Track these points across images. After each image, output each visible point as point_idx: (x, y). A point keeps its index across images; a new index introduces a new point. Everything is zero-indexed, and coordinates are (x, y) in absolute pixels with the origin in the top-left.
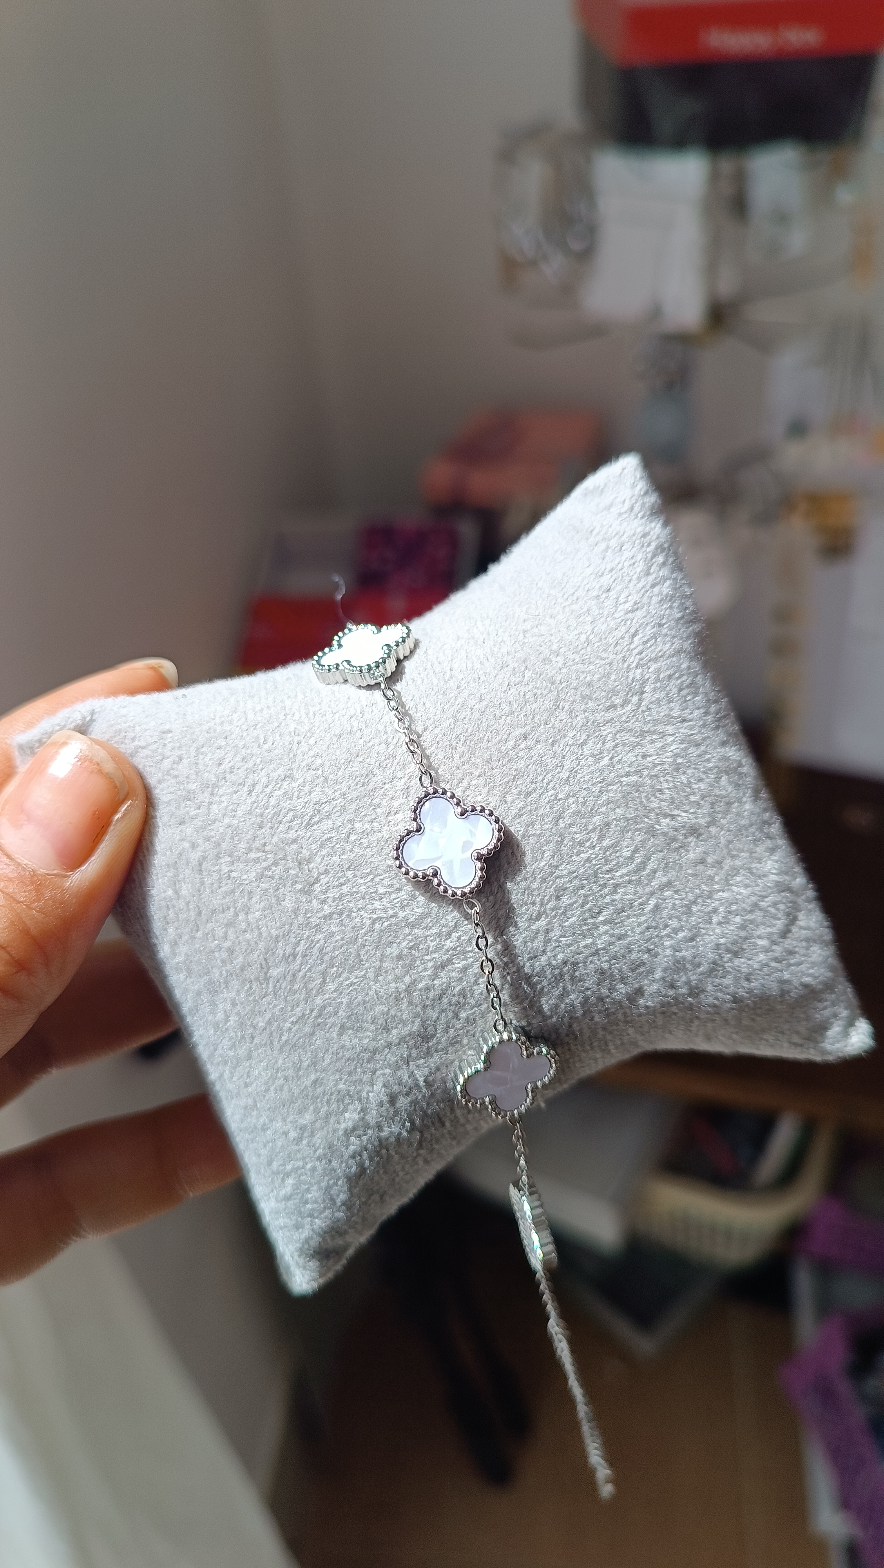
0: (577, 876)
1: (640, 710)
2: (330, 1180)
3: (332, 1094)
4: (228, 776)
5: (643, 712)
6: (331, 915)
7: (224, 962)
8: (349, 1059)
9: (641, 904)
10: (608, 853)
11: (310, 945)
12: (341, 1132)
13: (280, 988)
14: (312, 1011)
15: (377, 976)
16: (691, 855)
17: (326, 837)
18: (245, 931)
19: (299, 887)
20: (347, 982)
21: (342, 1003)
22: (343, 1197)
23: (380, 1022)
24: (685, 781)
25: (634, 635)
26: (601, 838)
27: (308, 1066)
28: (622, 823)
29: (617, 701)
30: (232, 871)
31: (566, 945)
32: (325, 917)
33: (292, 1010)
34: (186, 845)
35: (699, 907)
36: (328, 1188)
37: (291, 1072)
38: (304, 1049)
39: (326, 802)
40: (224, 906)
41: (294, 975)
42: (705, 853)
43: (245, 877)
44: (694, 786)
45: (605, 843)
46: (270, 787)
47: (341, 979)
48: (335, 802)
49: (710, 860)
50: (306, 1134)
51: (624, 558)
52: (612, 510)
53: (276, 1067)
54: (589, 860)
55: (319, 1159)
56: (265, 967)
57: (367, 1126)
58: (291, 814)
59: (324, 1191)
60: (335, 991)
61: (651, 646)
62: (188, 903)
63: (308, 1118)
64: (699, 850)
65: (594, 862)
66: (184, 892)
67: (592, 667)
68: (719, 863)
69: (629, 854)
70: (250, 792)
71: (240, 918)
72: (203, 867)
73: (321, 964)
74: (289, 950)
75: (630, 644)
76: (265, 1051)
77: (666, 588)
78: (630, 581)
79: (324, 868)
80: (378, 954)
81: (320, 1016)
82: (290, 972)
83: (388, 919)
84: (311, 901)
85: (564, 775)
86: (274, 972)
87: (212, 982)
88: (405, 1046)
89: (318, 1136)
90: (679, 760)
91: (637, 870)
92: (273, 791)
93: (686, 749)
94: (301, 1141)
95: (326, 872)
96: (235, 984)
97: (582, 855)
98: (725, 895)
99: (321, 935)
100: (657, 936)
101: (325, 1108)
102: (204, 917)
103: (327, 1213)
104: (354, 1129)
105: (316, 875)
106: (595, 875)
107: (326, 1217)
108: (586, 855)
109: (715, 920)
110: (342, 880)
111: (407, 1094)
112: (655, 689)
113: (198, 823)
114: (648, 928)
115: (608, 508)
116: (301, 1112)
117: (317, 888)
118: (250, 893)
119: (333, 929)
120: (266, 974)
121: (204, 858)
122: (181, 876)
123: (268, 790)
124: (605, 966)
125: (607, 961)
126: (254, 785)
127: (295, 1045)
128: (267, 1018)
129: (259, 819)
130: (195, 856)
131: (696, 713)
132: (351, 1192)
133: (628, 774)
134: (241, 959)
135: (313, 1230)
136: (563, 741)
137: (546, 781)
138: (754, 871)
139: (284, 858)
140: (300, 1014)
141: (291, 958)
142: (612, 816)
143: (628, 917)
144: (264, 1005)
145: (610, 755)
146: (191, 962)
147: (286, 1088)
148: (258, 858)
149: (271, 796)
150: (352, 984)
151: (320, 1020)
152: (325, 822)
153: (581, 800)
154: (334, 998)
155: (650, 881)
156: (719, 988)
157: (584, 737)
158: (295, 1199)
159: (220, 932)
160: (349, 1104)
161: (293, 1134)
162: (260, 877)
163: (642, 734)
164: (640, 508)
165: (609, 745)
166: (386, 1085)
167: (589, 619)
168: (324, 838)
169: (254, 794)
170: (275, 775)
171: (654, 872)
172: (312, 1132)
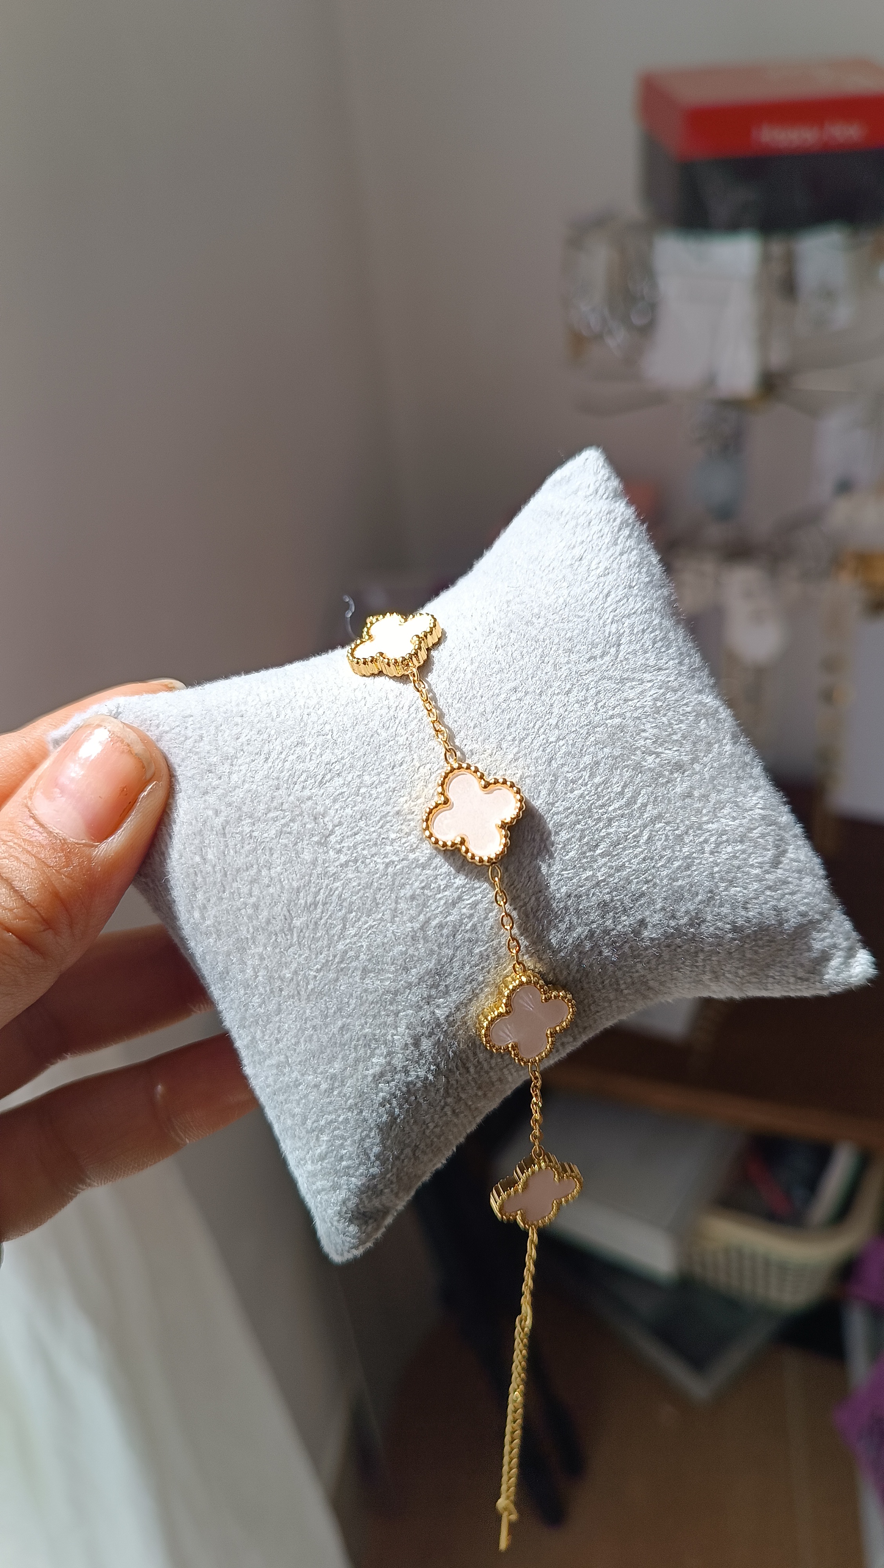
0: (572, 813)
1: (618, 660)
2: (362, 1132)
3: (358, 1040)
4: (245, 748)
5: (621, 661)
6: (347, 862)
7: (250, 918)
8: (372, 1002)
9: (635, 836)
10: (599, 790)
11: (329, 893)
12: (370, 1079)
13: (304, 937)
14: (335, 956)
15: (394, 916)
16: (678, 790)
17: (338, 792)
18: (269, 886)
19: (316, 839)
20: (366, 926)
21: (362, 946)
22: (376, 1149)
23: (399, 962)
24: (666, 722)
25: (607, 595)
26: (592, 776)
27: (335, 1013)
28: (610, 761)
29: (598, 652)
30: (253, 831)
31: (568, 878)
32: (341, 866)
33: (316, 958)
34: (210, 813)
35: (691, 838)
36: (363, 1140)
37: (318, 1022)
38: (329, 996)
39: (336, 762)
40: (248, 864)
41: (316, 923)
42: (691, 787)
43: (266, 835)
44: (676, 727)
45: (597, 780)
46: (285, 753)
47: (360, 923)
48: (345, 761)
49: (696, 794)
50: (336, 1084)
51: (592, 532)
52: (580, 493)
53: (304, 1017)
54: (582, 796)
55: (350, 1109)
56: (289, 918)
57: (394, 1071)
58: (304, 775)
59: (357, 1145)
60: (355, 935)
61: (623, 605)
62: (214, 867)
63: (337, 1066)
64: (685, 785)
65: (587, 798)
66: (210, 856)
67: (571, 625)
68: (705, 797)
69: (619, 789)
70: (267, 759)
71: (263, 873)
72: (226, 831)
73: (340, 910)
74: (310, 899)
75: (604, 603)
76: (293, 1003)
77: (634, 556)
78: (600, 550)
79: (338, 820)
80: (393, 897)
81: (341, 962)
82: (312, 921)
83: (399, 861)
84: (327, 852)
85: (553, 721)
86: (297, 922)
87: (240, 939)
88: (424, 986)
89: (348, 1084)
90: (659, 704)
91: (628, 804)
92: (287, 756)
93: (664, 694)
94: (333, 1092)
95: (340, 824)
96: (261, 938)
97: (576, 792)
98: (715, 826)
99: (339, 883)
100: (654, 867)
101: (354, 1055)
102: (230, 877)
103: (362, 1169)
104: (382, 1074)
105: (330, 828)
106: (590, 809)
107: (361, 1175)
108: (581, 792)
109: (707, 849)
110: (356, 830)
111: (431, 1034)
112: (630, 642)
113: (220, 791)
114: (644, 859)
115: (576, 492)
116: (330, 1062)
117: (333, 839)
118: (271, 849)
119: (350, 876)
120: (290, 925)
121: (227, 822)
122: (207, 842)
123: (283, 756)
124: (607, 898)
125: (608, 893)
126: (269, 753)
127: (321, 992)
128: (293, 968)
129: (276, 782)
130: (218, 821)
131: (671, 662)
132: (384, 1146)
133: (612, 717)
134: (265, 913)
135: (349, 1190)
136: (550, 692)
137: (537, 727)
138: (741, 804)
139: (301, 814)
140: (324, 961)
141: (313, 906)
142: (601, 755)
143: (624, 849)
144: (290, 955)
145: (594, 701)
146: (219, 924)
147: (315, 1036)
148: (277, 817)
149: (285, 761)
150: (371, 927)
151: (342, 966)
152: (336, 779)
153: (570, 742)
154: (355, 942)
155: (642, 814)
156: (719, 917)
157: (568, 686)
158: (330, 1158)
159: (245, 890)
160: (375, 1049)
161: (324, 1086)
162: (280, 833)
163: (622, 681)
164: (604, 490)
165: (593, 691)
166: (410, 1027)
167: (565, 584)
168: (336, 793)
169: (269, 760)
170: (288, 742)
171: (645, 805)
172: (342, 1081)
